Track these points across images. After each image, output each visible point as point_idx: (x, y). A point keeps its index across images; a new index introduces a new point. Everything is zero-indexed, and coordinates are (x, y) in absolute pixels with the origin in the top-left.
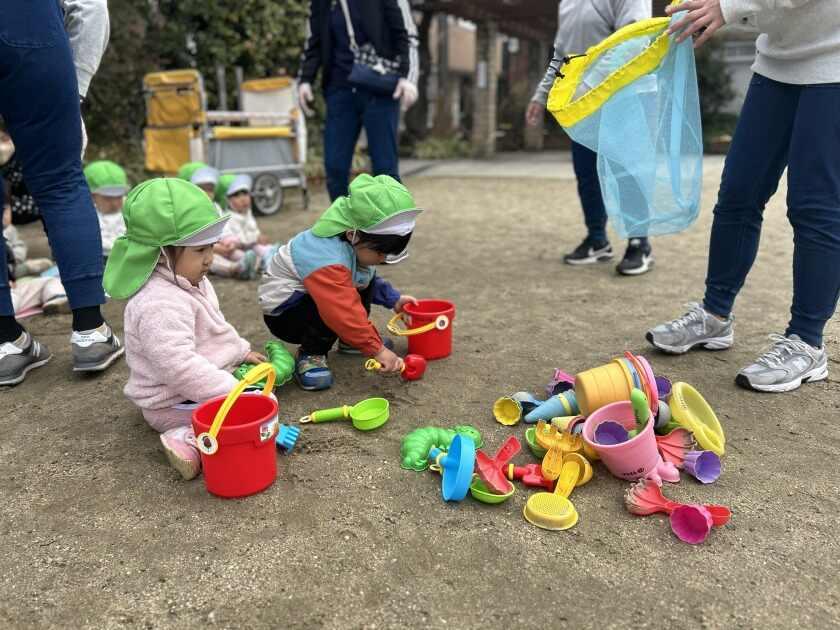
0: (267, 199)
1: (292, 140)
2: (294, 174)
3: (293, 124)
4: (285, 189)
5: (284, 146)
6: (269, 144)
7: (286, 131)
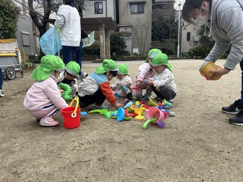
0: (11, 75)
1: (17, 57)
2: (18, 67)
3: (16, 52)
4: (16, 71)
5: (14, 58)
6: (9, 58)
7: (15, 54)
